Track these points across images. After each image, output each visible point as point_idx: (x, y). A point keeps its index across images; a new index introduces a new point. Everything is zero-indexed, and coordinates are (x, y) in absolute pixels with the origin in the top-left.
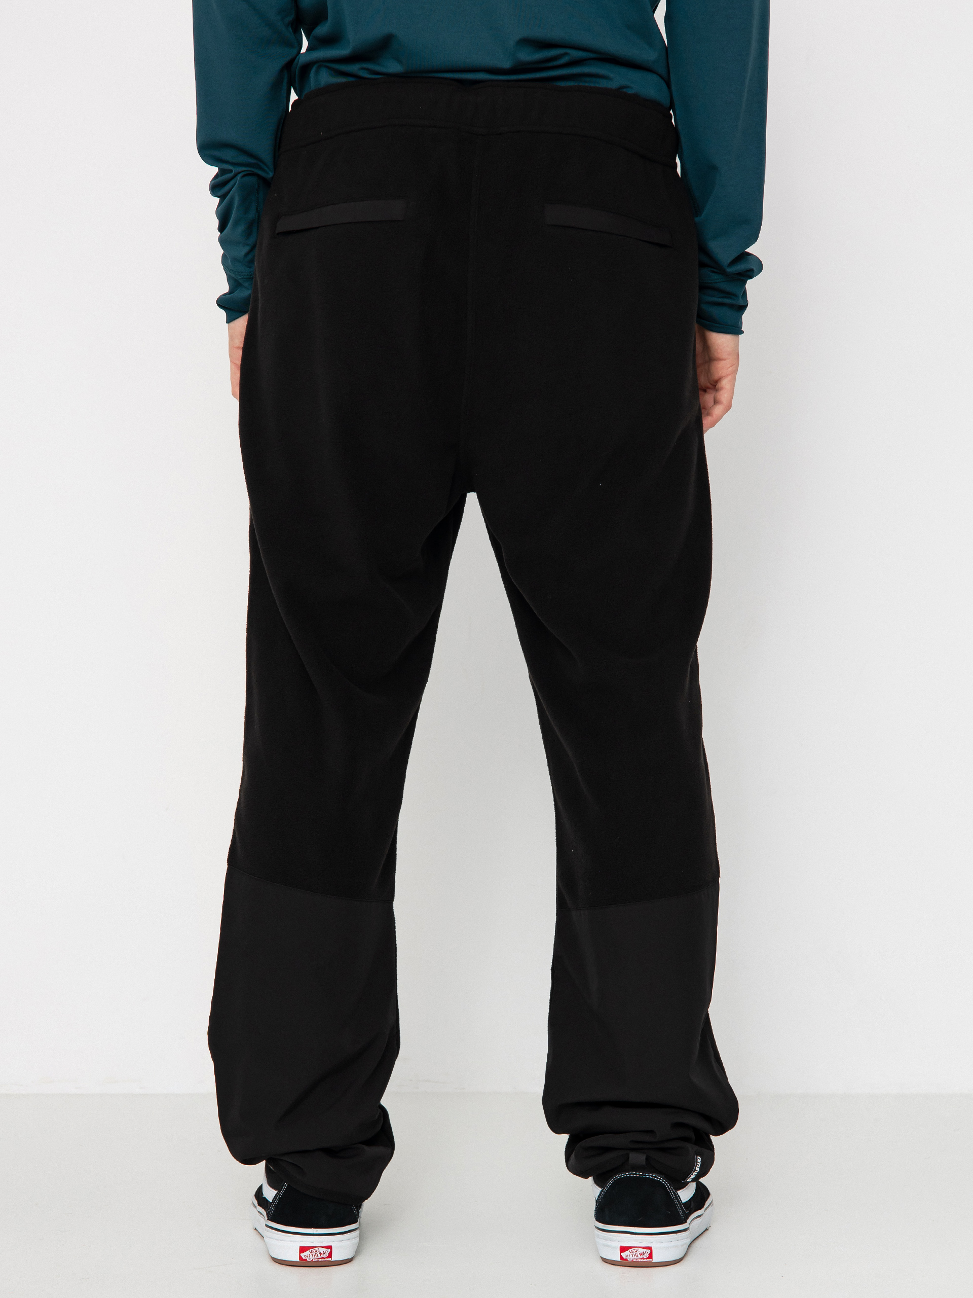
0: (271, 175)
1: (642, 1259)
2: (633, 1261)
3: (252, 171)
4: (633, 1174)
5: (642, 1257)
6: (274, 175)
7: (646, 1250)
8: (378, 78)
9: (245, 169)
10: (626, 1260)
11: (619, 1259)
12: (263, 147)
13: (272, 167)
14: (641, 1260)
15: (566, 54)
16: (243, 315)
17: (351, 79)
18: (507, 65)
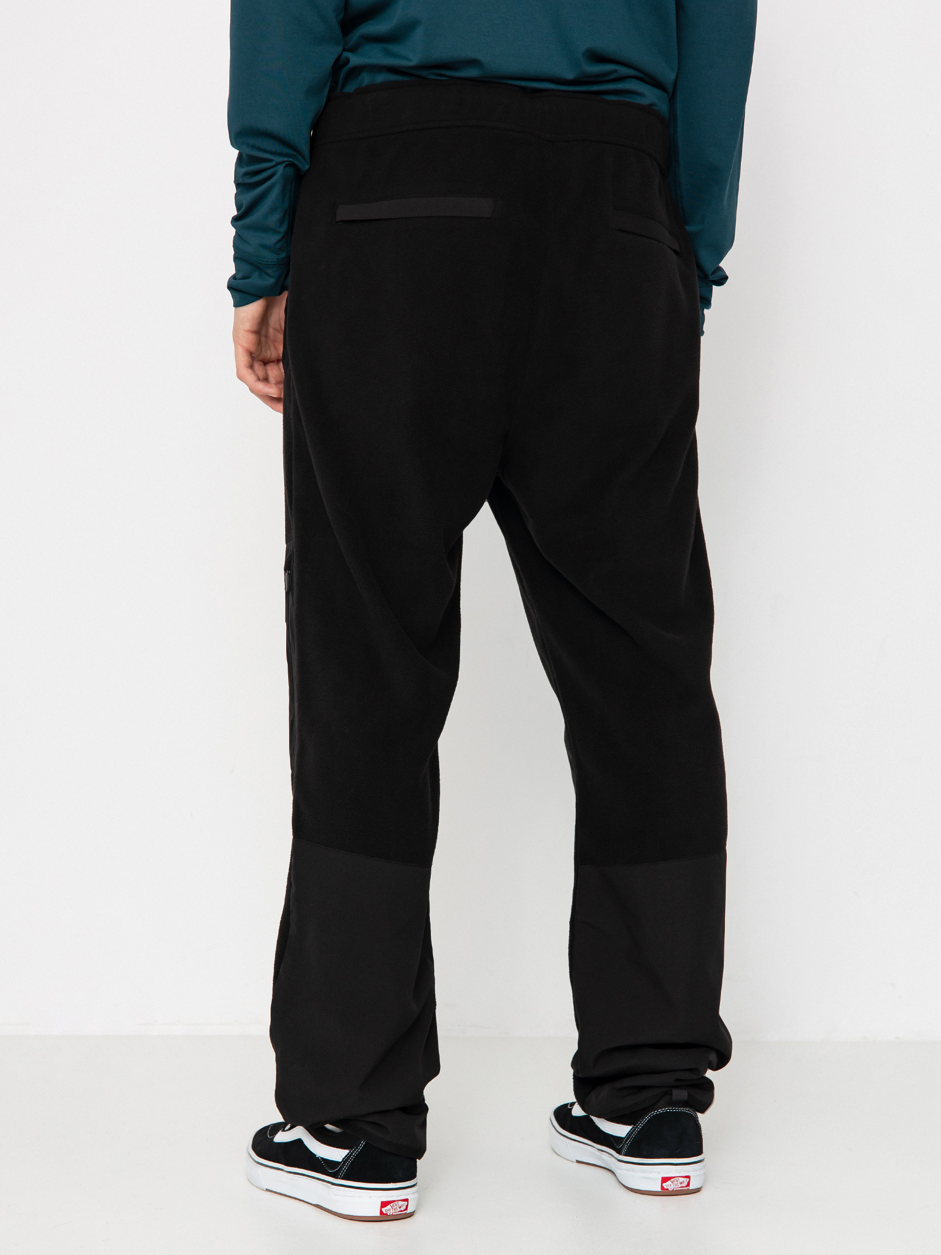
0: (307, 167)
1: (681, 1187)
2: (673, 1190)
3: (291, 161)
4: (670, 1110)
5: (681, 1185)
6: (310, 167)
7: (685, 1179)
8: (443, 80)
9: (286, 159)
10: (667, 1189)
11: (659, 1189)
12: (302, 137)
13: (308, 159)
14: (681, 1189)
15: (616, 71)
16: (257, 300)
17: (405, 78)
18: (570, 75)
